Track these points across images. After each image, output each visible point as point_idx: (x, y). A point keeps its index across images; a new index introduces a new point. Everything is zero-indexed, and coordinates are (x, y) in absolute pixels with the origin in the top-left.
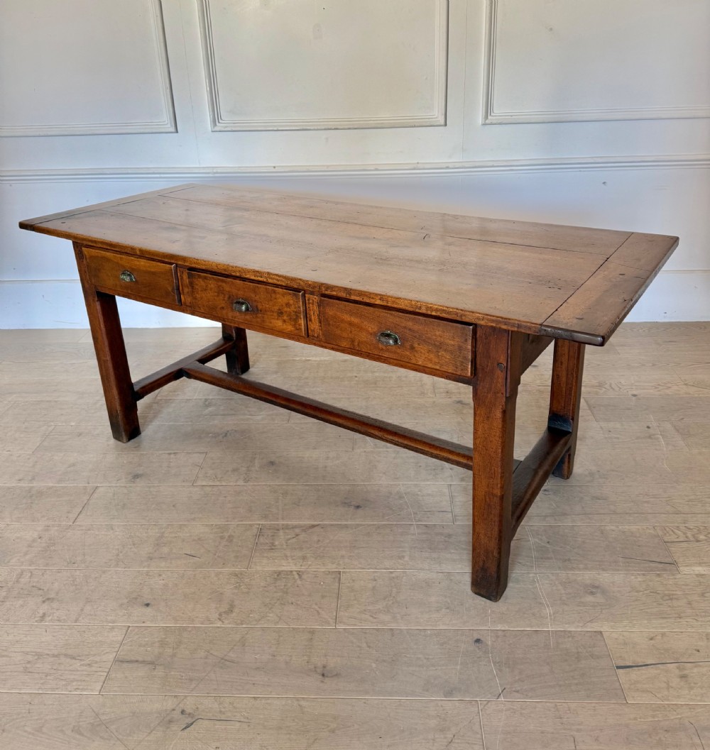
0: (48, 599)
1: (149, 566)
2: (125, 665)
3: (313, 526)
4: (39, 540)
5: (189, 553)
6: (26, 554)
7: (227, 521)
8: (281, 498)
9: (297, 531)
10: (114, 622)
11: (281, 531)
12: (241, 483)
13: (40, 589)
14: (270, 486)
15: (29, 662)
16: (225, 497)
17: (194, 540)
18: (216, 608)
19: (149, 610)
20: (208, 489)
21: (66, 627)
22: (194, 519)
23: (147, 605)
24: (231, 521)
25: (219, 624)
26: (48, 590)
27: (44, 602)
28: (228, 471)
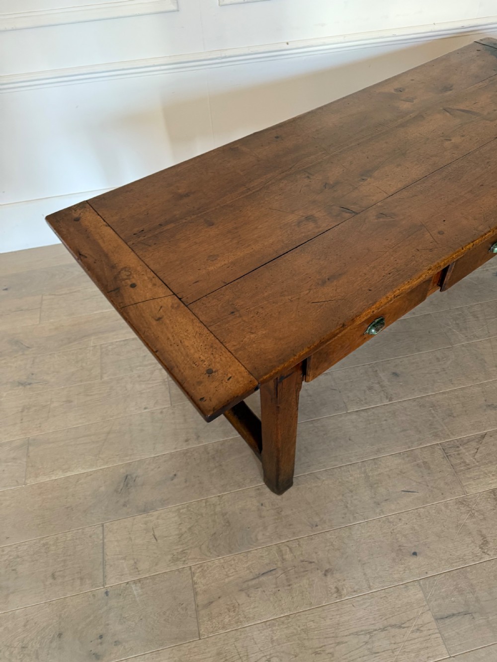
0: (326, 571)
1: (382, 512)
2: (447, 621)
3: (483, 436)
4: (263, 507)
5: (404, 489)
6: (265, 528)
7: (409, 447)
8: (433, 412)
9: (474, 444)
10: (402, 580)
11: (461, 447)
12: (386, 402)
13: (311, 563)
14: (414, 400)
15: (366, 643)
16: (386, 420)
17: (398, 474)
18: (473, 542)
19: (419, 559)
20: (363, 414)
21: (366, 597)
22: (379, 451)
23: (415, 554)
24: (412, 447)
25: (487, 558)
26: (318, 561)
27: (325, 575)
28: (365, 392)
